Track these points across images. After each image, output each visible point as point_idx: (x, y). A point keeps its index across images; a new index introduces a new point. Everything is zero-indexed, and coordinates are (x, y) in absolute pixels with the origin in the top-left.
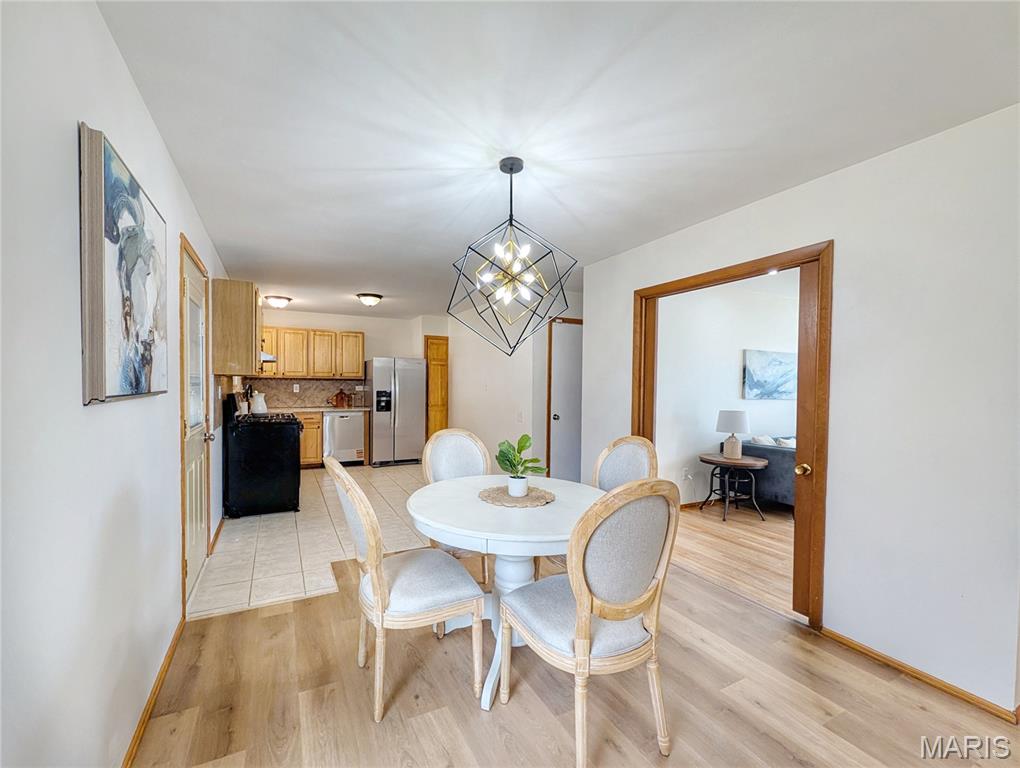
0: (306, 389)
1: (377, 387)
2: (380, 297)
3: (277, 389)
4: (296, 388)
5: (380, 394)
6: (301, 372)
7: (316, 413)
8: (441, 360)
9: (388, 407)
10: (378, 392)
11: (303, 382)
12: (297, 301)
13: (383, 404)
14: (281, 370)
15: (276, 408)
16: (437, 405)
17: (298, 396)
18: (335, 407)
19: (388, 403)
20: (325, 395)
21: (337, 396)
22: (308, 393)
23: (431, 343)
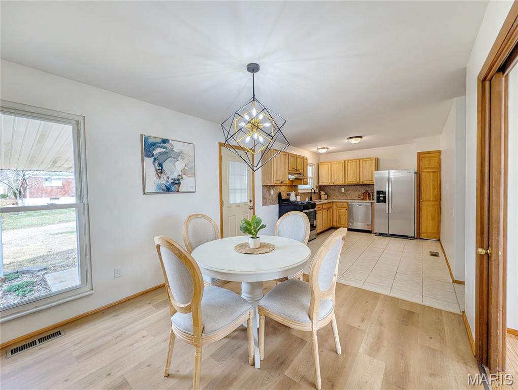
0: (347, 190)
1: (376, 189)
2: (361, 137)
3: (334, 190)
4: (343, 190)
5: (379, 193)
6: (342, 182)
7: (345, 202)
8: (434, 168)
9: (384, 201)
10: (377, 191)
11: (346, 187)
12: (331, 148)
13: (382, 199)
14: (333, 182)
15: (333, 199)
16: (430, 201)
17: (344, 194)
18: (363, 199)
19: (385, 197)
20: (357, 193)
21: (363, 194)
22: (349, 192)
23: (422, 157)
